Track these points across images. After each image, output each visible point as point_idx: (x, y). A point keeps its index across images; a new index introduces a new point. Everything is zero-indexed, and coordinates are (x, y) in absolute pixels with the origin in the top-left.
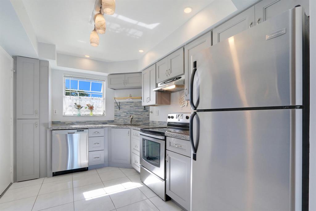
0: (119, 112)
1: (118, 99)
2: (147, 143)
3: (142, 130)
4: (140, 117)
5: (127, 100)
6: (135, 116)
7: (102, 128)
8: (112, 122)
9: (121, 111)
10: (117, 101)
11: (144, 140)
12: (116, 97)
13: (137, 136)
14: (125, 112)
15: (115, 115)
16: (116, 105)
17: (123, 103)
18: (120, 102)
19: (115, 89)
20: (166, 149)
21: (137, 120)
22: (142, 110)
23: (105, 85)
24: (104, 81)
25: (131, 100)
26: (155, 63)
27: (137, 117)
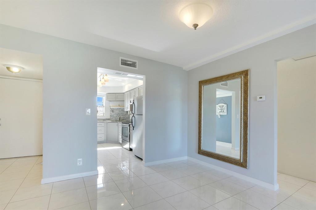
0: (112, 114)
1: (112, 106)
2: (125, 129)
3: (122, 123)
4: (125, 117)
5: (117, 108)
6: (122, 117)
7: (103, 122)
8: (109, 119)
9: (114, 113)
10: (112, 108)
11: (123, 127)
12: (111, 105)
13: (120, 126)
14: (116, 114)
15: (110, 116)
16: (111, 110)
17: (115, 109)
18: (113, 109)
19: (110, 101)
20: (130, 130)
21: (123, 118)
22: (125, 113)
23: (104, 98)
24: (104, 96)
25: (119, 108)
26: (130, 91)
27: (123, 117)
